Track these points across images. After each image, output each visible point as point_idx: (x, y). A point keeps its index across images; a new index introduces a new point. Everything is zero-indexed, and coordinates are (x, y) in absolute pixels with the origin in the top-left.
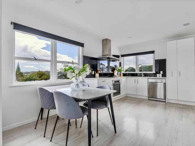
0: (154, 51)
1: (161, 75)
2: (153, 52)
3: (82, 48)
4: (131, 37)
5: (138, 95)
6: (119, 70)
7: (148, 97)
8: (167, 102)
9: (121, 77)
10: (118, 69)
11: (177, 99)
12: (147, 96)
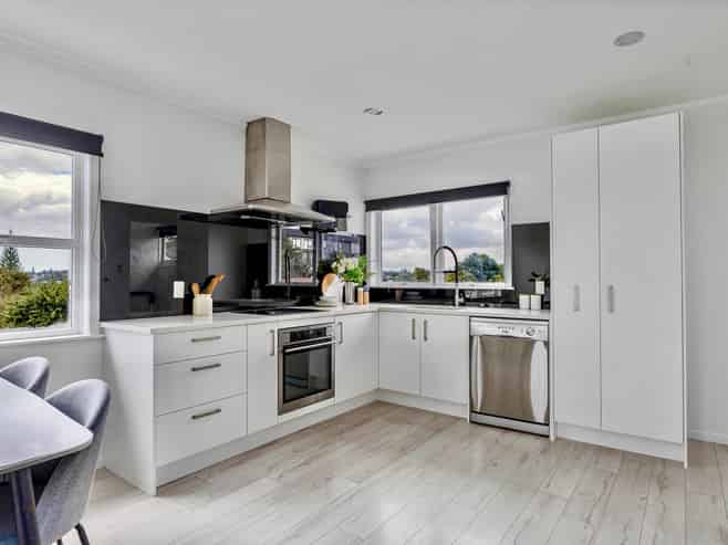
0: (507, 184)
1: (536, 300)
2: (501, 188)
3: (92, 162)
4: (380, 113)
5: (427, 398)
6: (346, 272)
7: (472, 411)
8: (552, 438)
9: (361, 307)
10: (342, 270)
11: (598, 427)
12: (466, 405)
